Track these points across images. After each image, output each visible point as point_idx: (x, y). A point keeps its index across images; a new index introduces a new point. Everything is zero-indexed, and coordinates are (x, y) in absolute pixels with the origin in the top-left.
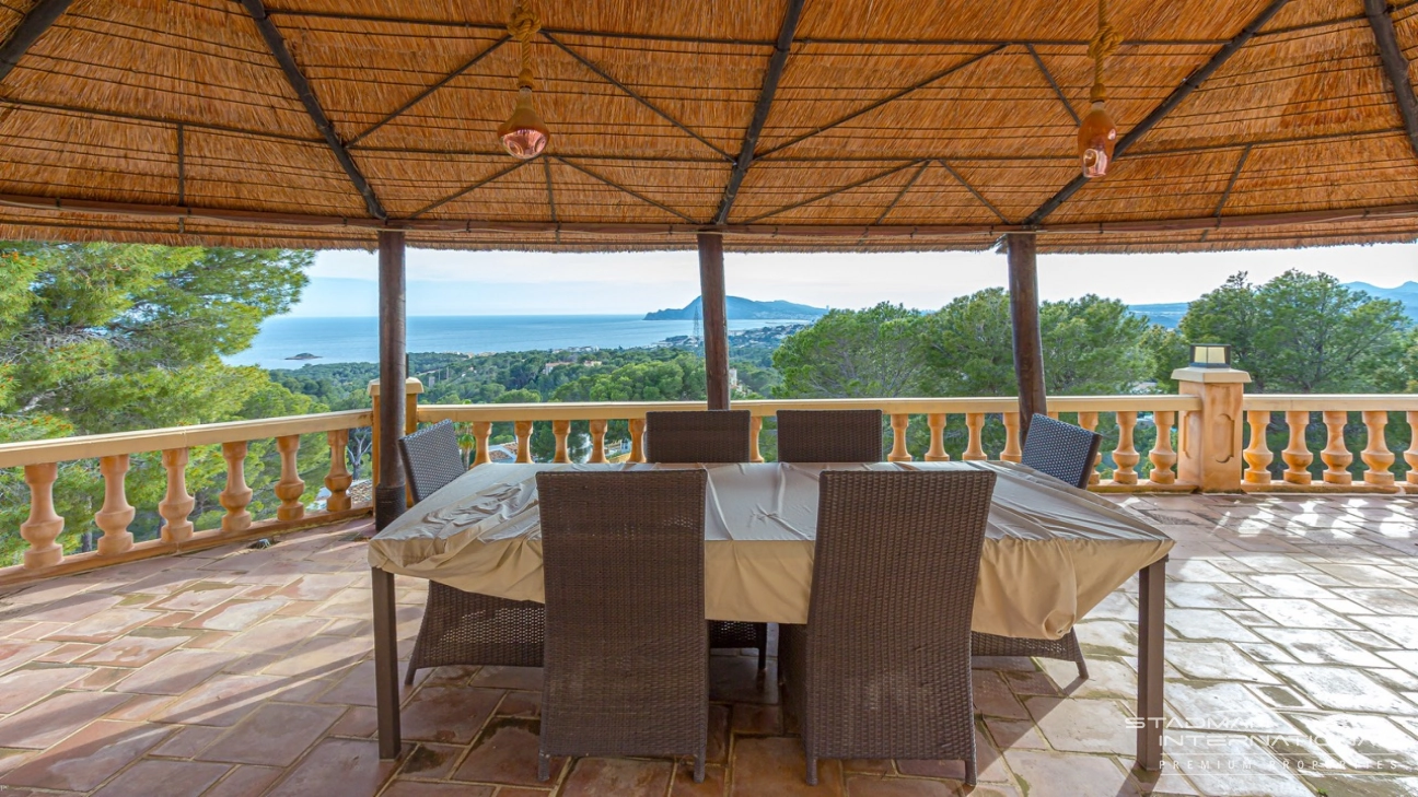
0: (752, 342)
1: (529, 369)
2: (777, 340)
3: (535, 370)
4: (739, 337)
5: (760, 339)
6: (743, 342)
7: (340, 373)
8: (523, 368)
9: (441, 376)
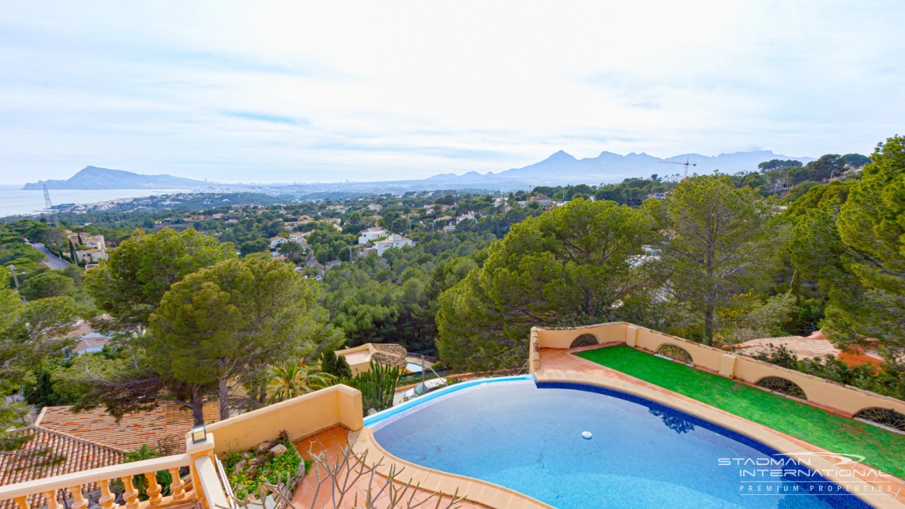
2: (163, 206)
4: (128, 204)
5: (147, 205)
6: (132, 208)
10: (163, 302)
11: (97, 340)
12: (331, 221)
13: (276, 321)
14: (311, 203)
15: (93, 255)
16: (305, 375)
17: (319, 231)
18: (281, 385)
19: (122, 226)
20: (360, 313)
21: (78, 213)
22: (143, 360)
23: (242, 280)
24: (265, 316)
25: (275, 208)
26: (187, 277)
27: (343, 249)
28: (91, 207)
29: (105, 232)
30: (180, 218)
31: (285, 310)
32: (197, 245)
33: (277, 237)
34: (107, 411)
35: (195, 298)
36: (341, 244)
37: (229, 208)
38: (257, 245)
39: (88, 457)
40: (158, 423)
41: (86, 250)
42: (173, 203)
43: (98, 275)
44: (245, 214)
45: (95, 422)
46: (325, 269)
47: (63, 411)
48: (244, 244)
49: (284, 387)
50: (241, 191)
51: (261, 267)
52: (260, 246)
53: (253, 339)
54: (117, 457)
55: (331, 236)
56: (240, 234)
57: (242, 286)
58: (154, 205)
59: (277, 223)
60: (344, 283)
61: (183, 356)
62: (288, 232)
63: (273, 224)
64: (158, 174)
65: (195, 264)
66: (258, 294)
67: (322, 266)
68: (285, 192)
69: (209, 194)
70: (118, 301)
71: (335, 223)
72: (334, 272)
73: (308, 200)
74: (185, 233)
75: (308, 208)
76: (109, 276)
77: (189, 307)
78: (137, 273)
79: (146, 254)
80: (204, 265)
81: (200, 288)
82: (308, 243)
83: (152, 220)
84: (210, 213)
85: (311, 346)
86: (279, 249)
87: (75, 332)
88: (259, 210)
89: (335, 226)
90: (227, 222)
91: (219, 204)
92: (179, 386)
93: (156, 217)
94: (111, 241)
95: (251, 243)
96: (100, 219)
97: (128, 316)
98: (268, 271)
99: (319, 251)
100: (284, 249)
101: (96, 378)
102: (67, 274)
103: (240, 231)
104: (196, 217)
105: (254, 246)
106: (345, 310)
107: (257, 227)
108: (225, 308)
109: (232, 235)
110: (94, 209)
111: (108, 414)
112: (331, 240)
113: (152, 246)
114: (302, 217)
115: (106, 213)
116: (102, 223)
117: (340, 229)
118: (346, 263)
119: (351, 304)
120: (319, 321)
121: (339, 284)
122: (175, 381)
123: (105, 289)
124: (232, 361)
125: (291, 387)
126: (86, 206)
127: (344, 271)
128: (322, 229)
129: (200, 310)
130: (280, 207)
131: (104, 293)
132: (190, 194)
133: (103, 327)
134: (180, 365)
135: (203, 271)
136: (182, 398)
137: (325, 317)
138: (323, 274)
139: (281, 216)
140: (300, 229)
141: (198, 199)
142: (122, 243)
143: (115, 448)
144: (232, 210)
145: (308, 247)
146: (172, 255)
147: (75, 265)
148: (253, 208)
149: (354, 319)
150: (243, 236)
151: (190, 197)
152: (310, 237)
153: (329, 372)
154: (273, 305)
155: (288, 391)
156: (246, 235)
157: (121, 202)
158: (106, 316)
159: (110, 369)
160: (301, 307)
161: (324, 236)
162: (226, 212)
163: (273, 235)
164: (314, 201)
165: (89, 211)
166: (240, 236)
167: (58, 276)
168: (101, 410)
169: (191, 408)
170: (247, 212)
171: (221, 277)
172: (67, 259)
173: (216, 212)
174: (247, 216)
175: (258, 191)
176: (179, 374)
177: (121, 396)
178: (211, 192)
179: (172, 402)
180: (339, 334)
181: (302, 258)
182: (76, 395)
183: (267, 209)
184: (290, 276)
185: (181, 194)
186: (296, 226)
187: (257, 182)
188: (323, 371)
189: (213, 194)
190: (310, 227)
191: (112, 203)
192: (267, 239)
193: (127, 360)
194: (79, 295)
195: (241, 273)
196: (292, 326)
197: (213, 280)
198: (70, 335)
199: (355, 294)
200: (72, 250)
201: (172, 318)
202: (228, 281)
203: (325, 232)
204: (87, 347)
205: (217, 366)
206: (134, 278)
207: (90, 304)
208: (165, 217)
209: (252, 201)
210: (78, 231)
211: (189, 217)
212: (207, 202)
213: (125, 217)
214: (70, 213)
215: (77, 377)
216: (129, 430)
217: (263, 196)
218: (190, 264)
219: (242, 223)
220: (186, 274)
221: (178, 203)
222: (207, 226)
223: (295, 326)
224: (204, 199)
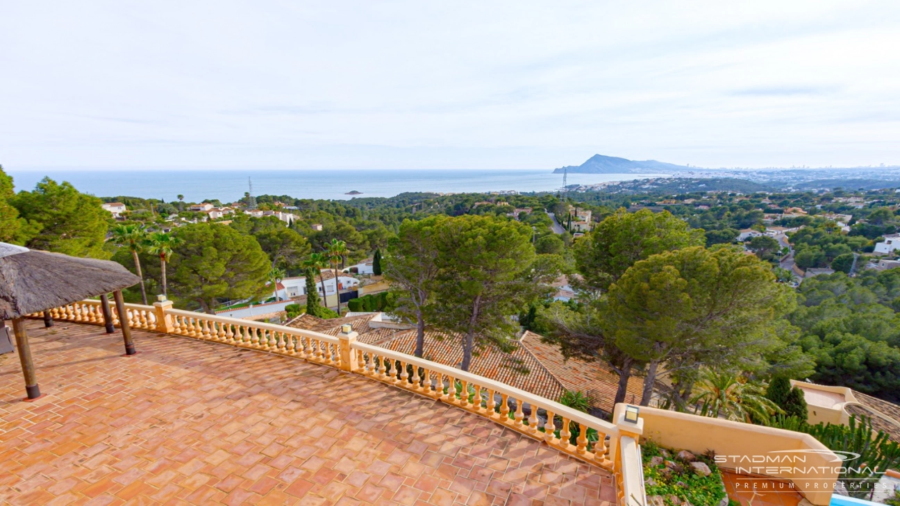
0: (623, 189)
1: (465, 206)
2: (642, 189)
3: (468, 206)
4: (615, 186)
5: (629, 188)
6: (617, 190)
7: (370, 203)
8: (461, 205)
9: (419, 207)
10: (624, 275)
11: (567, 292)
12: (834, 217)
13: (728, 323)
14: (810, 193)
15: (581, 226)
16: (739, 391)
17: (811, 229)
18: (709, 391)
19: (606, 205)
20: (845, 344)
21: (580, 192)
22: (594, 319)
23: (704, 270)
24: (718, 314)
25: (757, 196)
26: (651, 257)
27: (843, 255)
28: (589, 188)
29: (594, 209)
30: (653, 201)
31: (744, 314)
32: (667, 227)
33: (749, 229)
34: (560, 349)
35: (653, 279)
36: (840, 248)
37: (702, 194)
38: (722, 235)
39: (541, 377)
40: (590, 374)
41: (577, 221)
42: (651, 187)
43: (583, 242)
44: (719, 201)
45: (551, 354)
46: (804, 276)
47: (536, 337)
48: (708, 232)
49: (712, 393)
50: (722, 176)
51: (730, 260)
52: (726, 236)
53: (697, 334)
54: (557, 387)
55: (827, 235)
56: (707, 221)
57: (703, 276)
58: (634, 188)
59: (754, 213)
60: (828, 300)
61: (628, 329)
62: (766, 225)
63: (749, 215)
64: (645, 160)
65: (661, 246)
66: (717, 289)
67: (802, 272)
68: (775, 178)
69: (687, 179)
70: (591, 266)
71: (841, 220)
72: (818, 282)
73: (806, 189)
74: (659, 215)
75: (803, 199)
76: (590, 244)
77: (645, 285)
78: (610, 246)
79: (622, 230)
80: (669, 248)
81: (660, 270)
82: (790, 241)
83: (630, 201)
84: (682, 198)
85: (761, 364)
86: (748, 243)
87: (558, 283)
88: (737, 197)
89: (840, 224)
90: (696, 208)
91: (694, 189)
92: (615, 352)
93: (633, 199)
94: (597, 217)
95: (716, 232)
96: (593, 197)
97: (593, 281)
98: (738, 266)
99: (803, 252)
100: (753, 243)
101: (560, 322)
102: (562, 238)
103: (708, 219)
104: (667, 201)
105: (719, 236)
106: (821, 334)
107: (729, 216)
108: (678, 295)
109: (698, 222)
110: (591, 189)
111: (560, 352)
112: (826, 242)
113: (629, 224)
114: (790, 210)
115: (598, 193)
116: (593, 201)
117: (848, 229)
118: (842, 275)
119: (833, 329)
120: (783, 338)
121: (820, 299)
122: (614, 347)
123: (584, 255)
124: (669, 348)
125: (719, 397)
126: (586, 187)
127: (835, 284)
128: (816, 226)
129: (653, 291)
130: (764, 196)
131: (583, 258)
132: (668, 179)
133: (575, 284)
134: (623, 335)
135: (666, 254)
136: (614, 363)
137: (792, 335)
138: (800, 282)
139: (762, 206)
140: (784, 223)
141: (674, 184)
142: (606, 219)
143: (558, 379)
144: (706, 196)
145: (788, 245)
146: (642, 234)
147: (568, 232)
148: (730, 195)
149: (832, 349)
150: (709, 224)
151: (668, 181)
152: (795, 234)
153: (774, 401)
154: (731, 304)
155: (716, 400)
156: (713, 223)
157: (611, 184)
158: (579, 277)
159: (571, 319)
160: (767, 315)
161: (816, 235)
162: (698, 198)
163: (745, 226)
164: (815, 191)
165: (587, 191)
166: (706, 223)
167: (557, 239)
168: (557, 347)
169: (619, 375)
170: (721, 199)
171: (683, 263)
172: (564, 226)
173: (689, 197)
174: (720, 203)
175: (742, 176)
176: (619, 343)
177: (572, 342)
178: (689, 177)
179: (604, 362)
180: (807, 362)
181: (775, 257)
182: (545, 329)
183: (747, 197)
184: (764, 278)
185: (661, 178)
186: (779, 218)
187: (744, 167)
188: (766, 396)
189: (690, 179)
190: (799, 221)
191: (604, 185)
192: (735, 230)
193: (584, 316)
194: (565, 255)
195: (705, 263)
196: (745, 334)
197: (675, 265)
198: (554, 285)
199: (844, 317)
200: (569, 221)
201: (628, 292)
202: (689, 269)
203: (820, 230)
204: (560, 296)
205: (654, 348)
206: (607, 250)
207: (571, 263)
208: (642, 200)
209: (731, 188)
210: (577, 206)
211: (661, 200)
212: (683, 186)
213: (610, 197)
214: (575, 191)
215: (551, 317)
216: (570, 370)
217: (746, 182)
218: (656, 245)
219: (713, 210)
220: (650, 254)
221: (655, 187)
222: (676, 210)
223: (749, 335)
224: (680, 183)
